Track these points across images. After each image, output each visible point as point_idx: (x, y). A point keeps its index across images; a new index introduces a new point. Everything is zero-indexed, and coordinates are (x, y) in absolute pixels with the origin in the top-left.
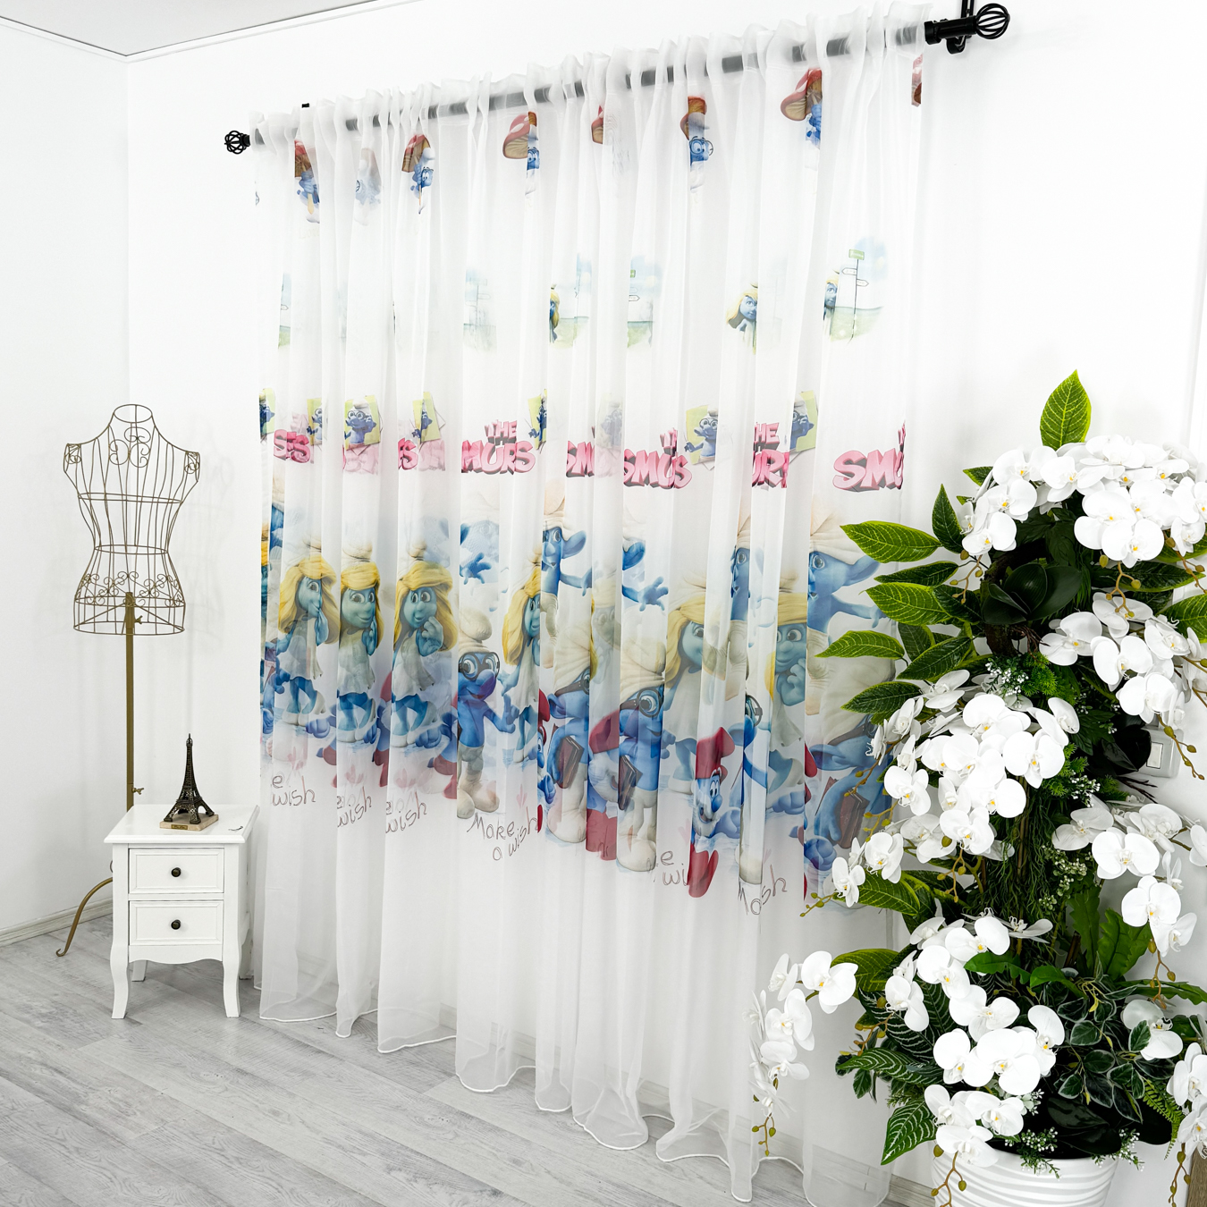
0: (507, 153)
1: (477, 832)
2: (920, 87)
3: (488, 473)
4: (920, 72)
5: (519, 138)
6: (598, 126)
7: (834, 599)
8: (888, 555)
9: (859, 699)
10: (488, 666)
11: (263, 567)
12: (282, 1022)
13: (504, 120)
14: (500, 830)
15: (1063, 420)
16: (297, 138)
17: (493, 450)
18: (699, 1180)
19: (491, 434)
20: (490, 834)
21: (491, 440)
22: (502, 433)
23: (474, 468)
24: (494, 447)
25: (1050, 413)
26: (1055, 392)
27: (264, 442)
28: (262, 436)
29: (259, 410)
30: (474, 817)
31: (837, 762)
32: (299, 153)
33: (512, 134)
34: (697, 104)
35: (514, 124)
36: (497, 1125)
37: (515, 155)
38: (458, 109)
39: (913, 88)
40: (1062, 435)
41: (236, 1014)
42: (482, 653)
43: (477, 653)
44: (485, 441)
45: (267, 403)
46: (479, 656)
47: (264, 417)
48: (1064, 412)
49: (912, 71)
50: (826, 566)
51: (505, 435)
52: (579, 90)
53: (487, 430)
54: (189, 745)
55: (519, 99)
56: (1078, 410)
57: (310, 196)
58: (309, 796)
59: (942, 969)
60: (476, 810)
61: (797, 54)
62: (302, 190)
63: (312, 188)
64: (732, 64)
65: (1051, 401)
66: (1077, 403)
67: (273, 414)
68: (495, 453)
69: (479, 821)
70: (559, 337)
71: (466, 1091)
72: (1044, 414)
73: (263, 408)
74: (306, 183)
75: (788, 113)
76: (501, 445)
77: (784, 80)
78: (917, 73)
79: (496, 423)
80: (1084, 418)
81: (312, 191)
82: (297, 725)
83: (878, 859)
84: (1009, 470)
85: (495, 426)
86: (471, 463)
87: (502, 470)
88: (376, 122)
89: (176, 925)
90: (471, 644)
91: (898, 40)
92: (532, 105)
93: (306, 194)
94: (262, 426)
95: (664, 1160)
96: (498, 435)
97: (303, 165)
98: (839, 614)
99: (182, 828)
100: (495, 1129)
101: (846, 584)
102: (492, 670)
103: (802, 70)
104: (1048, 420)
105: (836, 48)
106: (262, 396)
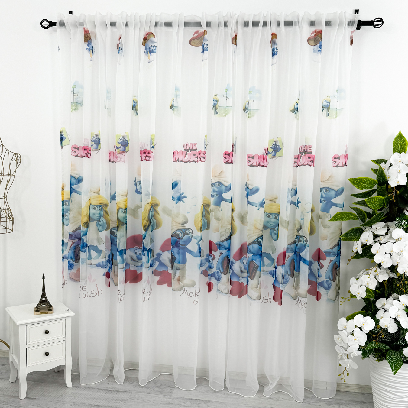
0: (192, 44)
1: (185, 295)
2: (353, 40)
3: (185, 162)
4: (353, 35)
5: (197, 39)
6: (235, 39)
7: (331, 202)
8: (363, 188)
9: (346, 233)
10: (187, 234)
11: (62, 201)
12: (92, 384)
13: (191, 32)
14: (197, 293)
15: (400, 145)
16: (85, 26)
17: (186, 154)
18: (282, 400)
19: (185, 148)
20: (191, 295)
21: (185, 150)
22: (190, 147)
23: (180, 160)
24: (187, 153)
25: (395, 143)
26: (396, 137)
27: (62, 149)
28: (61, 147)
29: (60, 136)
30: (183, 290)
31: (333, 254)
32: (86, 33)
33: (194, 37)
34: (274, 35)
35: (195, 33)
36: (207, 400)
37: (195, 45)
38: (168, 24)
39: (351, 40)
40: (399, 150)
41: (71, 385)
42: (184, 229)
43: (183, 229)
44: (183, 150)
45: (63, 133)
46: (183, 230)
47: (62, 139)
48: (400, 143)
49: (351, 35)
50: (329, 192)
51: (191, 148)
52: (225, 24)
53: (184, 146)
54: (44, 278)
55: (199, 24)
56: (404, 142)
57: (91, 50)
58: (100, 292)
59: (396, 313)
60: (184, 287)
61: (312, 24)
62: (88, 48)
63: (91, 47)
64: (288, 24)
65: (395, 139)
66: (403, 141)
67: (65, 138)
68: (187, 155)
69: (185, 291)
70: (218, 113)
71: (184, 391)
72: (393, 143)
73: (61, 135)
74: (90, 45)
75: (309, 43)
76: (190, 152)
77: (307, 32)
78: (352, 35)
79: (187, 144)
80: (406, 145)
81: (91, 48)
82: (91, 264)
83: (366, 283)
84: (395, 161)
85: (187, 145)
86: (178, 159)
87: (190, 161)
88: (127, 25)
89: (47, 354)
90: (180, 226)
91: (348, 24)
92: (204, 27)
93: (89, 49)
94: (61, 143)
95: (268, 396)
96: (188, 148)
97: (87, 37)
98: (333, 207)
99: (45, 313)
100: (208, 401)
101: (335, 197)
102: (189, 235)
103: (313, 29)
104: (395, 145)
105: (328, 23)
106: (61, 130)
